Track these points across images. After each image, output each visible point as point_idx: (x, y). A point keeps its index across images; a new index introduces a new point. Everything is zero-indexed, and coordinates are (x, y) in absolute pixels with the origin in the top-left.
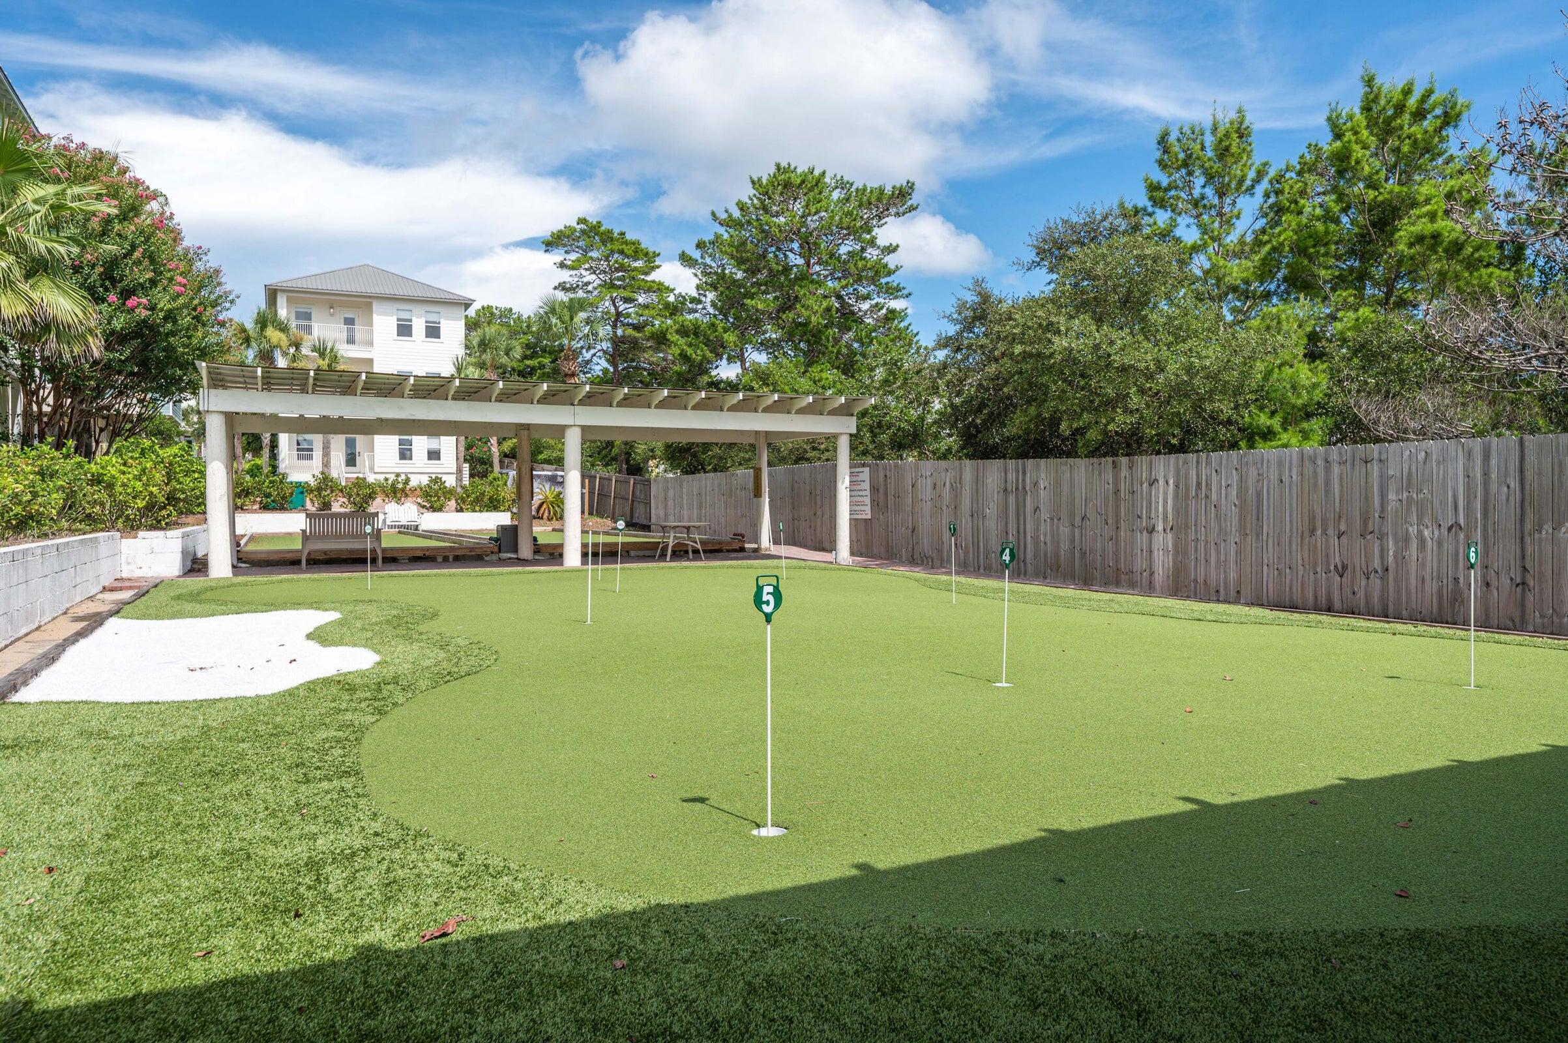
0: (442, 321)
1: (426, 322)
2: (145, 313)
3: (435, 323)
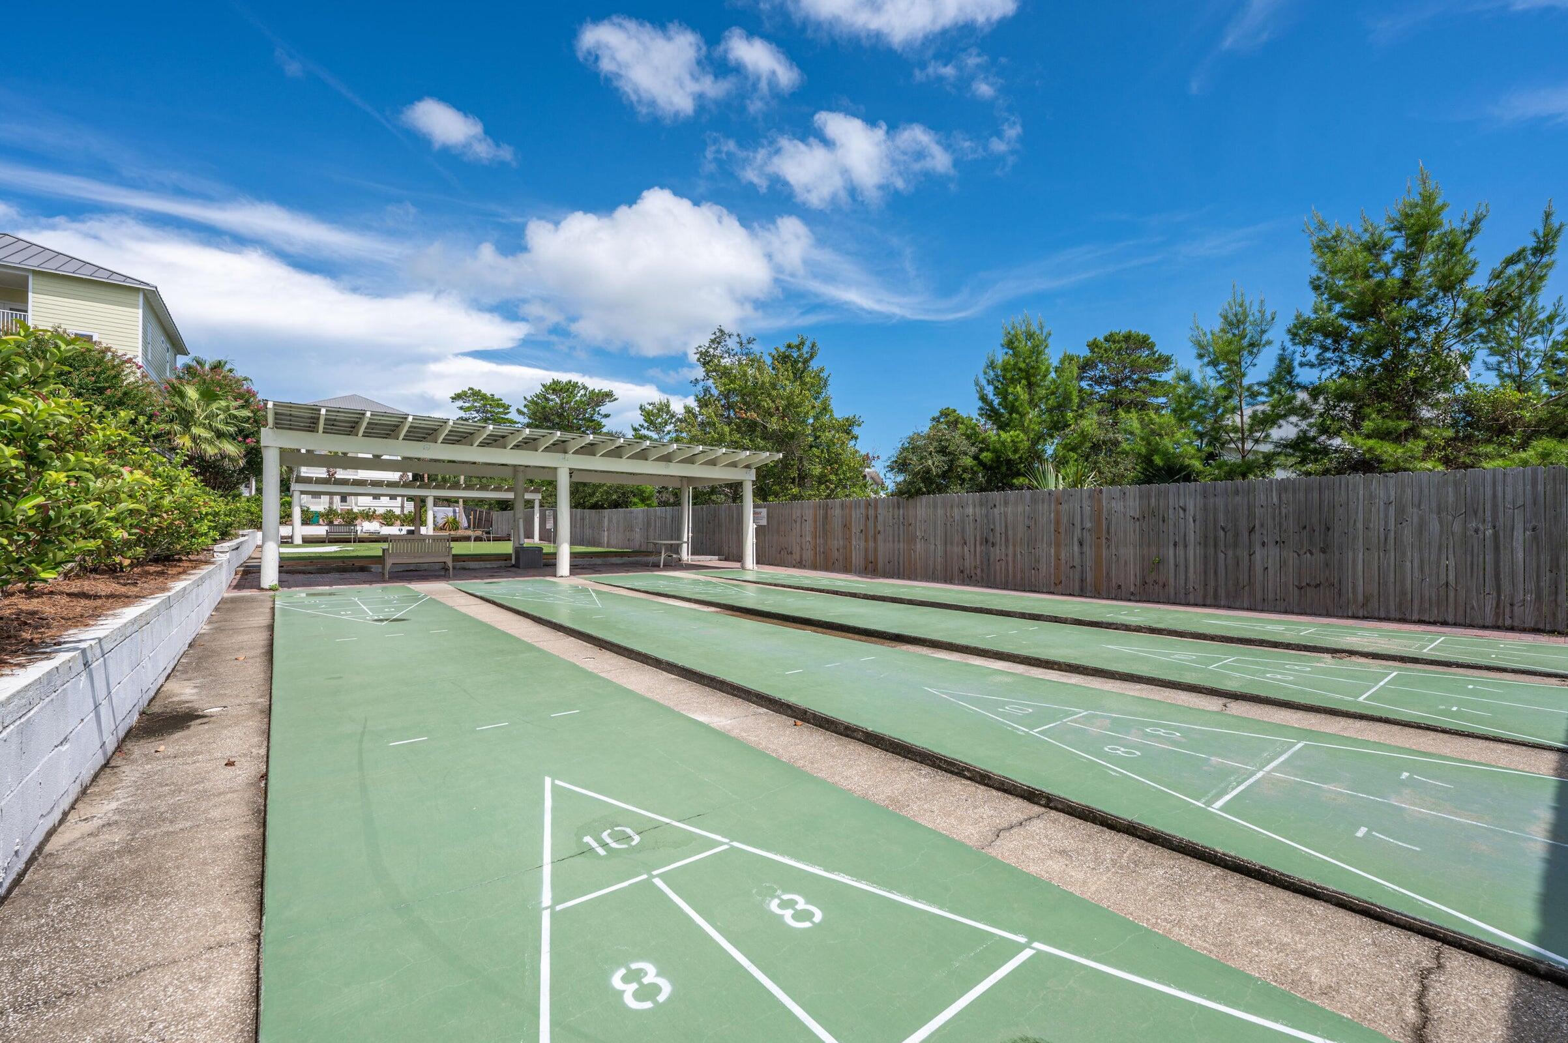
2: (253, 444)
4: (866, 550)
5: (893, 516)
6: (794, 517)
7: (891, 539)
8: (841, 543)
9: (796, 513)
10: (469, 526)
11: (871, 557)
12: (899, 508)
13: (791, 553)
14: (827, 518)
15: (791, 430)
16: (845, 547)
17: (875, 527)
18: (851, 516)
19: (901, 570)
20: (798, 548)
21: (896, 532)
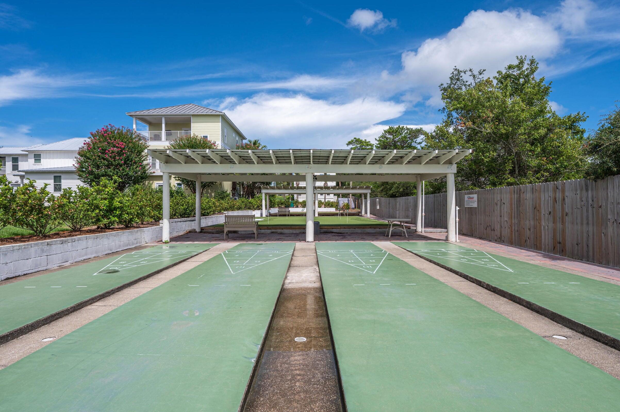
4: (555, 230)
5: (581, 198)
6: (495, 201)
7: (579, 220)
8: (532, 223)
9: (497, 197)
10: (355, 207)
11: (559, 238)
12: (587, 190)
13: (494, 230)
14: (520, 201)
15: (504, 131)
16: (535, 228)
17: (563, 209)
18: (540, 199)
19: (591, 254)
20: (499, 226)
21: (585, 214)
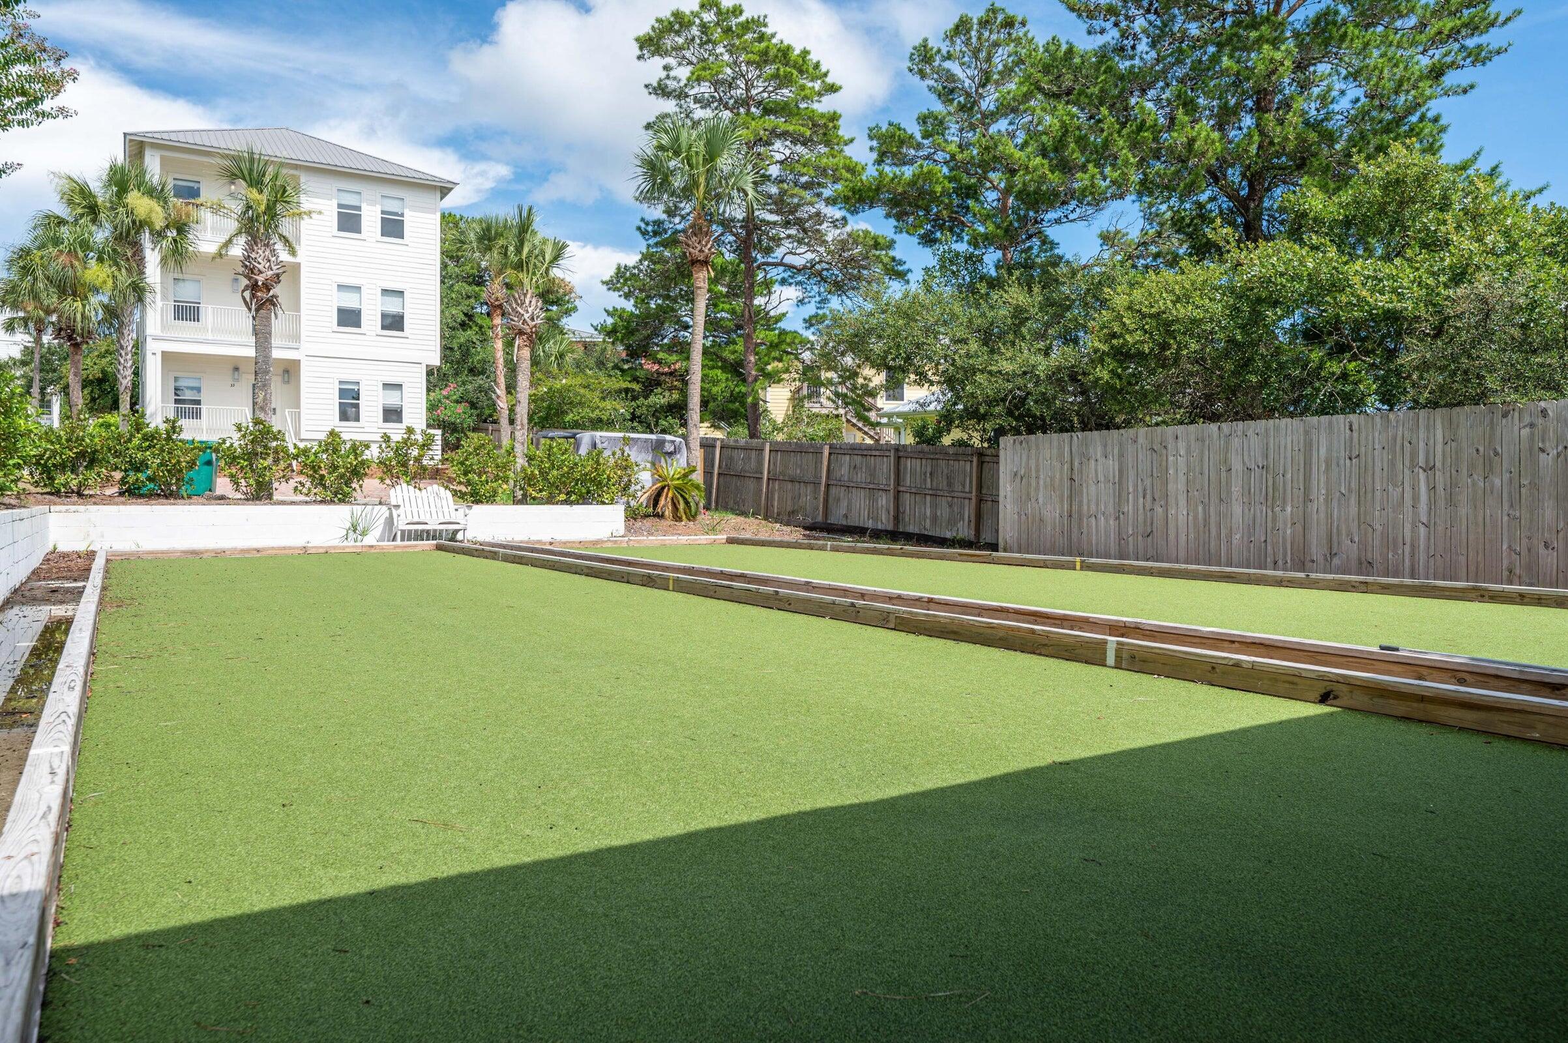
0: (407, 212)
1: (383, 212)
3: (396, 214)
